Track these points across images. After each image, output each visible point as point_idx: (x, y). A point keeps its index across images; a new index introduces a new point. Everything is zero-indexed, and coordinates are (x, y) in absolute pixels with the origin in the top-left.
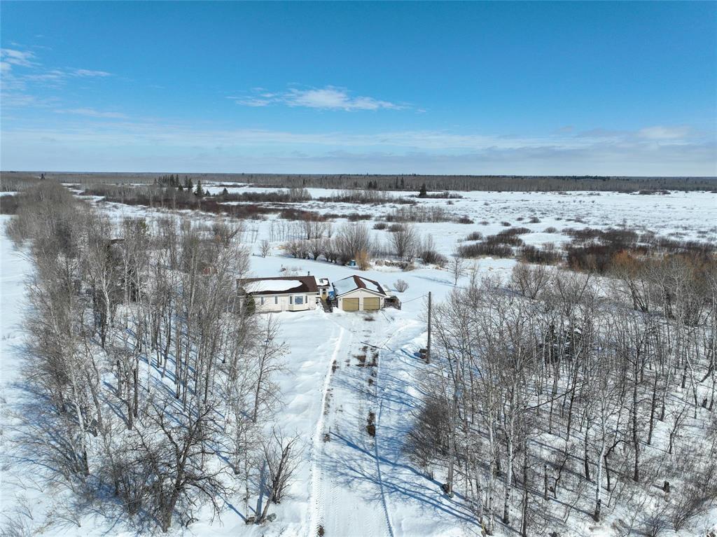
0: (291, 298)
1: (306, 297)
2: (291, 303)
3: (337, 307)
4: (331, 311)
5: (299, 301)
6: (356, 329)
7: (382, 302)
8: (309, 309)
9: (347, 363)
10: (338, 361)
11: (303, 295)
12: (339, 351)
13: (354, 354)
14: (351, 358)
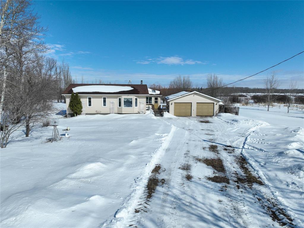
0: (120, 99)
1: (136, 99)
2: (120, 105)
3: (168, 112)
4: (162, 115)
5: (128, 103)
6: (191, 128)
7: (217, 108)
8: (139, 113)
9: (185, 173)
10: (164, 166)
11: (133, 97)
12: (168, 150)
13: (195, 155)
14: (191, 162)
